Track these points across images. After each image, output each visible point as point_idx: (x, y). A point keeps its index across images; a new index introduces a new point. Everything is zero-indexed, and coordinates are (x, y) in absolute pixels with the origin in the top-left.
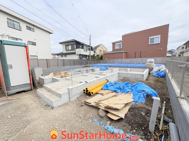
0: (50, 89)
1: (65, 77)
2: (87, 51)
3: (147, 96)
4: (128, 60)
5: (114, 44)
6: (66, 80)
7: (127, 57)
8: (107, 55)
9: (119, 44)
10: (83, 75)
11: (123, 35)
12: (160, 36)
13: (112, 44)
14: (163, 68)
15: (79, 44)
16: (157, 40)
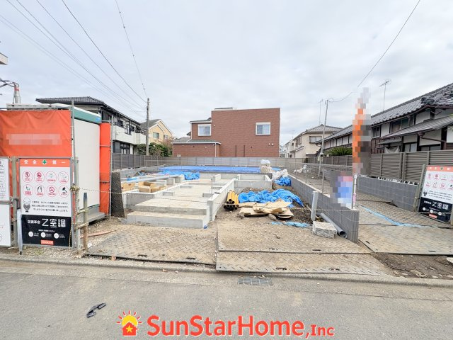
0: (166, 208)
1: (155, 191)
2: (130, 134)
3: (293, 202)
4: (225, 160)
5: (195, 125)
6: (163, 195)
7: (221, 154)
8: (180, 146)
9: (206, 127)
10: (181, 187)
11: (213, 110)
12: (270, 123)
13: (190, 125)
14: (285, 173)
15: (109, 113)
16: (266, 129)
